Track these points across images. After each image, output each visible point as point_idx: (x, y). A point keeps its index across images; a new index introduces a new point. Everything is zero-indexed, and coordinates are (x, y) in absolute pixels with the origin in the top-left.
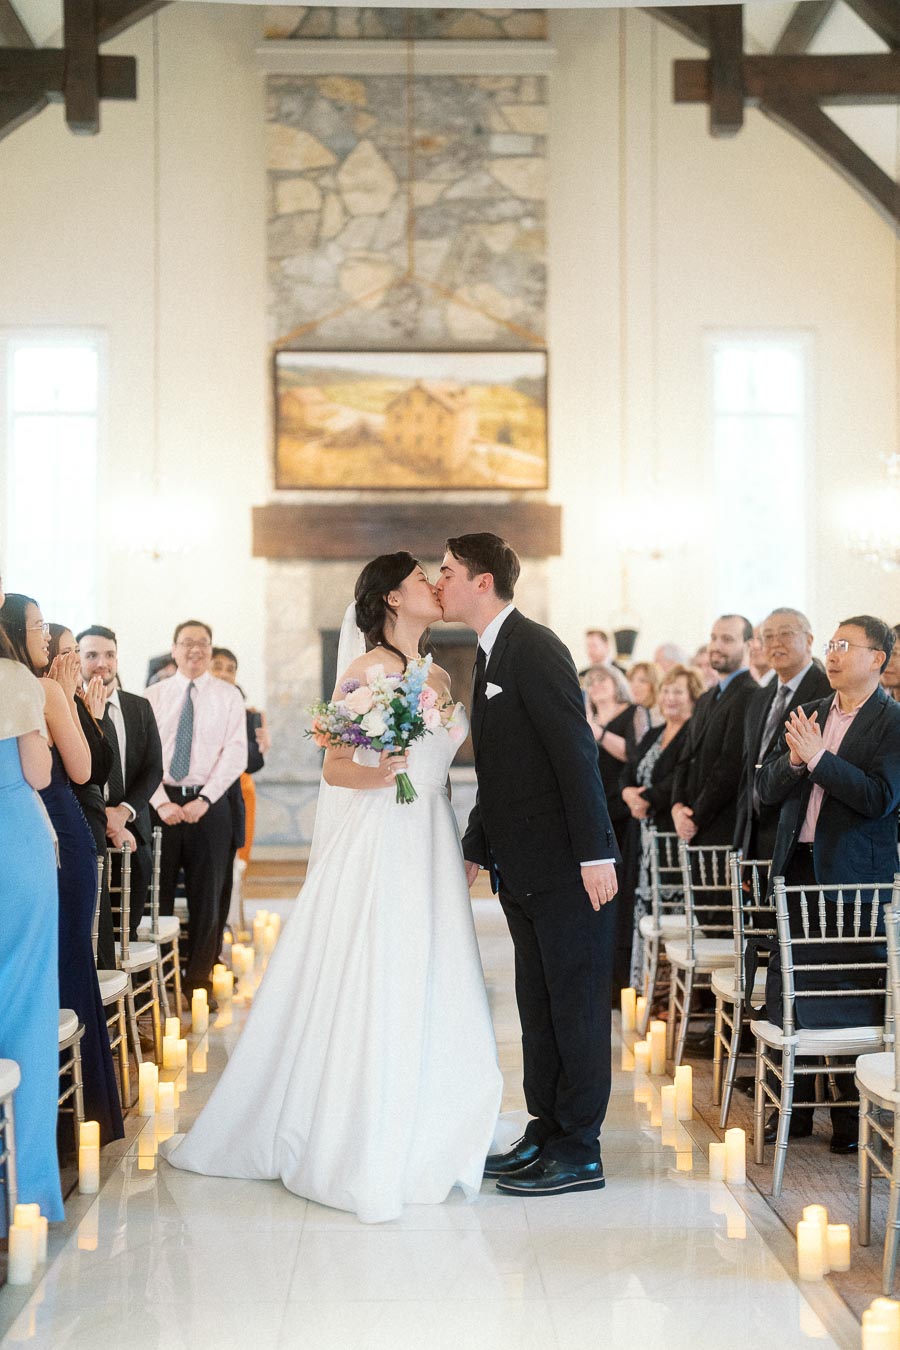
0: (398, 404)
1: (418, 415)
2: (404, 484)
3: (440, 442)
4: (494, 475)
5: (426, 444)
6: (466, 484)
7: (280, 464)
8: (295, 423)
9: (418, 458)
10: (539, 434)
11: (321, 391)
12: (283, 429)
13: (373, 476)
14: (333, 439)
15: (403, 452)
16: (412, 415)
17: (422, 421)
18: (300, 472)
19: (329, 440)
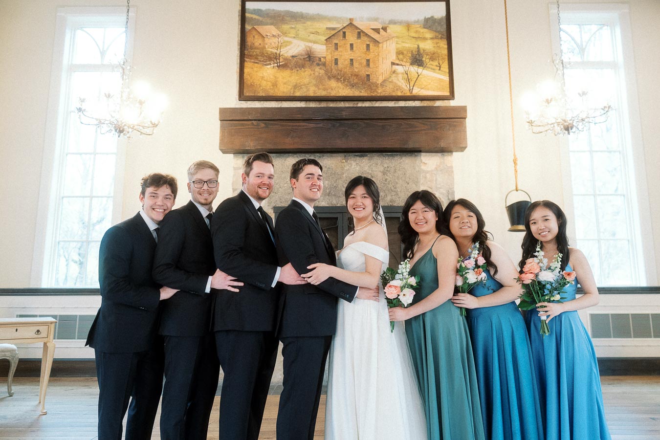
0: (336, 36)
1: (352, 45)
2: (340, 95)
3: (368, 65)
4: (411, 88)
5: (357, 66)
6: (390, 95)
7: (245, 81)
8: (258, 51)
9: (352, 75)
10: (444, 59)
11: (277, 28)
12: (249, 55)
13: (316, 89)
14: (286, 62)
15: (339, 72)
16: (347, 45)
17: (354, 49)
18: (260, 86)
19: (284, 63)
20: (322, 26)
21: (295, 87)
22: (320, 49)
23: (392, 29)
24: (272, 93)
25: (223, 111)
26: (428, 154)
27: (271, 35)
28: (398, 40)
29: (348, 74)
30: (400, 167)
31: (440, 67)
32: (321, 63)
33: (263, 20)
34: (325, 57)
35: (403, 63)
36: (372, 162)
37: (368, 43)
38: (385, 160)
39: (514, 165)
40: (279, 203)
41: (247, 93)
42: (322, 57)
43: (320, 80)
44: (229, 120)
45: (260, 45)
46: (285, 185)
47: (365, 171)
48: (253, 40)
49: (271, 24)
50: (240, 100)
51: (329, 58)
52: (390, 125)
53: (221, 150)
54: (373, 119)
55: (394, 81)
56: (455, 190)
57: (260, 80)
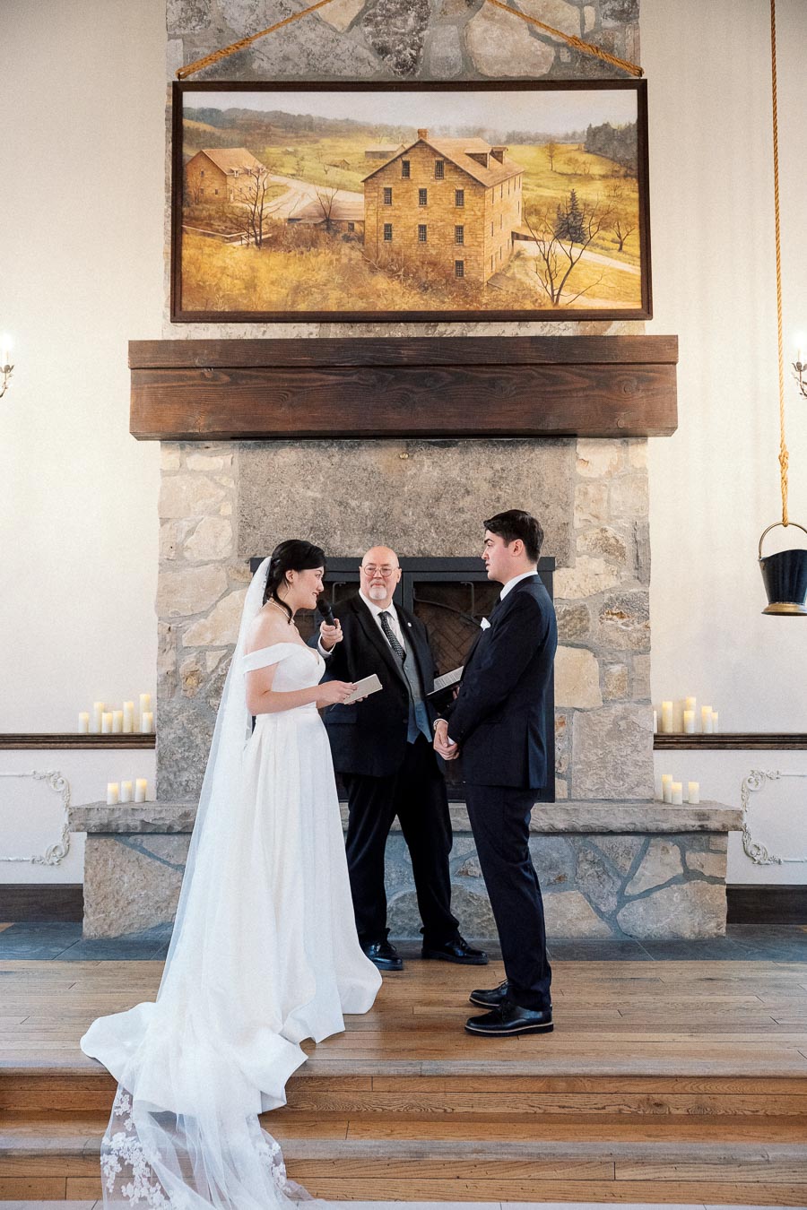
0: (387, 173)
1: (423, 193)
2: (397, 308)
3: (459, 238)
4: (556, 292)
5: (437, 241)
6: (507, 308)
7: (184, 276)
8: (212, 208)
9: (423, 263)
10: (629, 224)
11: (255, 154)
12: (192, 218)
13: (344, 295)
14: (276, 233)
15: (395, 256)
16: (412, 193)
17: (428, 202)
18: (219, 290)
19: (270, 235)
20: (355, 148)
21: (297, 290)
22: (352, 203)
23: (514, 155)
24: (244, 305)
25: (137, 348)
26: (591, 440)
27: (241, 171)
28: (526, 180)
29: (413, 261)
30: (531, 471)
31: (621, 244)
32: (354, 235)
33: (223, 136)
34: (364, 222)
35: (539, 235)
36: (468, 458)
37: (461, 188)
38: (498, 454)
39: (779, 467)
40: (263, 549)
41: (189, 305)
42: (358, 222)
43: (350, 274)
44: (155, 368)
45: (216, 193)
46: (276, 510)
47: (453, 479)
48: (202, 180)
49: (242, 144)
50: (172, 322)
51: (372, 221)
52: (508, 379)
53: (133, 433)
54: (470, 365)
55: (518, 276)
56: (650, 520)
57: (219, 276)
